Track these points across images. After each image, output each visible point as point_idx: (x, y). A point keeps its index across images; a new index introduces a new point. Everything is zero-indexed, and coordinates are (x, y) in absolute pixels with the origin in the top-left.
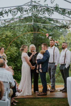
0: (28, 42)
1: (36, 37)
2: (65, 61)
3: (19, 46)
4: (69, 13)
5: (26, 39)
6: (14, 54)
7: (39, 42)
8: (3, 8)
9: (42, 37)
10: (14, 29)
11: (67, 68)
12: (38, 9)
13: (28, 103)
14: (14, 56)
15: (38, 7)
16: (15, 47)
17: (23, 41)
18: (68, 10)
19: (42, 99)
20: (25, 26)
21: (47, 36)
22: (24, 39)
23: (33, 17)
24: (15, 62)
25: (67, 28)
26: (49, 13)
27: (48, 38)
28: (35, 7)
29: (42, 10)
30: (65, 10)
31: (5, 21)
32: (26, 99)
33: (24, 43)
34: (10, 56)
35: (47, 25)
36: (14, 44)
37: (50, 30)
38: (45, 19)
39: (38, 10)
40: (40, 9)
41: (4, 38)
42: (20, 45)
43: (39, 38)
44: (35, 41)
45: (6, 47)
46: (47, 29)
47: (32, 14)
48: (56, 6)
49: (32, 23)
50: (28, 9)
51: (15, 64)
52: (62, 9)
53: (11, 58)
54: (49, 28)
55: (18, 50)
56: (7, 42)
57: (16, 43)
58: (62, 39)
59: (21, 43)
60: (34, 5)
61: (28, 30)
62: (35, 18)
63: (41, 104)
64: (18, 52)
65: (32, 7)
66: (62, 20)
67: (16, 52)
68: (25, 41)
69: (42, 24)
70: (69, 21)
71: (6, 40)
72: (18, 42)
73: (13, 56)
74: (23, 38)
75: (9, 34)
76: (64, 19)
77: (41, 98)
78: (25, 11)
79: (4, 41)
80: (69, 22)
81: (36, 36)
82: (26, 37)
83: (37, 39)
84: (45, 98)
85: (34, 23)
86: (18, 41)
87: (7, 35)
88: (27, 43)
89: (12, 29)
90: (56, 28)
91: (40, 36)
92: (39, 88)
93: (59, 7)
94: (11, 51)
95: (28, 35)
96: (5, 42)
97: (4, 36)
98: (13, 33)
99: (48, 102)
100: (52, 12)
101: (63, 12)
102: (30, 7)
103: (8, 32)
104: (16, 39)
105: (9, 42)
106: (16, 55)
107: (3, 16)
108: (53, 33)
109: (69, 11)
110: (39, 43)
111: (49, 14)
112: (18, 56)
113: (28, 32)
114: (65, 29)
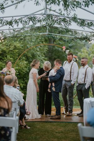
0: (41, 55)
1: (52, 49)
2: (86, 80)
3: (30, 60)
4: (89, 25)
5: (39, 52)
6: (24, 70)
7: (55, 55)
8: (13, 17)
9: (58, 49)
10: (25, 40)
11: (87, 88)
12: (53, 19)
13: (39, 127)
14: (24, 72)
15: (53, 17)
16: (25, 61)
17: (35, 53)
18: (88, 21)
19: (55, 124)
20: (38, 37)
21: (64, 50)
22: (37, 52)
23: (48, 27)
24: (24, 79)
25: (88, 40)
26: (65, 24)
27: (65, 52)
28: (50, 17)
29: (57, 20)
30: (85, 21)
31: (14, 30)
32: (36, 123)
33: (36, 56)
34: (18, 72)
35: (64, 36)
36: (24, 58)
37: (68, 42)
38: (61, 29)
39: (53, 21)
40: (56, 19)
41: (12, 50)
42: (31, 58)
43: (56, 50)
44: (50, 54)
45: (14, 61)
46: (64, 41)
47: (47, 23)
48: (74, 15)
49: (47, 33)
50: (41, 19)
51: (24, 82)
52: (81, 19)
53: (20, 74)
54: (66, 39)
55: (29, 65)
56: (15, 55)
57: (27, 56)
58: (84, 52)
59: (33, 56)
60: (48, 14)
61: (42, 40)
62: (50, 29)
63: (54, 128)
64: (28, 68)
65: (46, 17)
66: (82, 32)
67: (26, 68)
68: (38, 54)
69: (58, 35)
70: (91, 32)
71: (15, 52)
72: (29, 55)
73: (22, 71)
74: (36, 50)
75: (18, 45)
76: (84, 30)
77: (54, 122)
78: (38, 21)
79: (11, 53)
80: (89, 34)
81: (51, 47)
82: (38, 49)
83: (52, 51)
84: (58, 122)
85: (49, 33)
86: (29, 53)
87: (15, 46)
88: (39, 56)
89: (22, 39)
90: (75, 39)
91: (56, 48)
92: (52, 111)
93: (78, 18)
94: (20, 65)
95: (41, 47)
96: (13, 55)
97: (12, 47)
98: (23, 44)
99: (62, 126)
100: (69, 23)
101: (82, 23)
102: (44, 17)
103: (17, 42)
104: (27, 51)
105: (17, 54)
106: (26, 71)
107: (13, 26)
108: (73, 45)
109: (89, 23)
110: (55, 57)
111: (66, 26)
112: (28, 72)
113: (41, 42)
114: (86, 41)
